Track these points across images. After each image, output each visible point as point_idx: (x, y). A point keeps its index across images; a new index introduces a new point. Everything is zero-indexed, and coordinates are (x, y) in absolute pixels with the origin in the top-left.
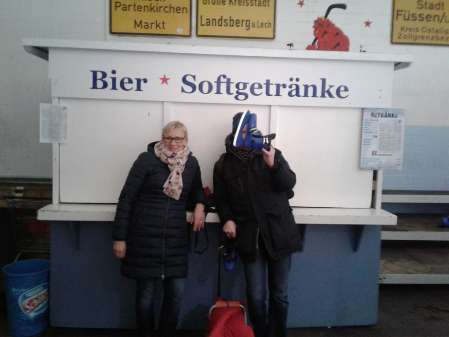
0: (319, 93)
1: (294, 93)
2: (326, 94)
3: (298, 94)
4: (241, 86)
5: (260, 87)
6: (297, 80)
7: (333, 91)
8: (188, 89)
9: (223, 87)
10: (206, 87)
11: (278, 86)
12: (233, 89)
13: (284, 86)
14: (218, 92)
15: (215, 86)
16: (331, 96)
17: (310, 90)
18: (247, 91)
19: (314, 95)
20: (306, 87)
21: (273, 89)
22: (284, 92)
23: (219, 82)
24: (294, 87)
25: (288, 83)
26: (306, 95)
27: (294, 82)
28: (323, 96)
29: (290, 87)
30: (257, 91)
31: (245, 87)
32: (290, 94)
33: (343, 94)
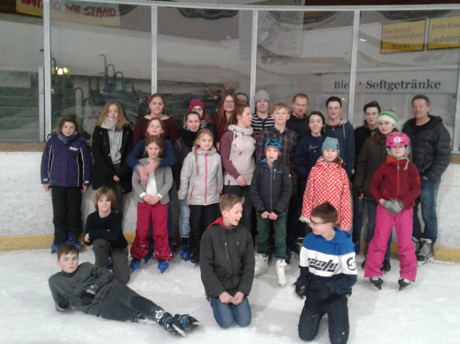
0: (426, 86)
1: (414, 87)
2: (430, 87)
3: (416, 87)
4: (391, 84)
5: (399, 84)
6: (416, 80)
7: (433, 85)
8: (369, 87)
9: (383, 85)
10: (376, 86)
11: (407, 84)
12: (387, 86)
13: (410, 84)
14: (381, 87)
15: (379, 85)
16: (432, 87)
17: (422, 85)
18: (393, 86)
19: (424, 87)
20: (420, 84)
21: (404, 85)
22: (409, 86)
23: (381, 83)
24: (414, 84)
25: (411, 82)
26: (420, 87)
27: (414, 81)
28: (428, 87)
29: (413, 83)
30: (397, 86)
31: (392, 85)
32: (412, 87)
33: (438, 86)
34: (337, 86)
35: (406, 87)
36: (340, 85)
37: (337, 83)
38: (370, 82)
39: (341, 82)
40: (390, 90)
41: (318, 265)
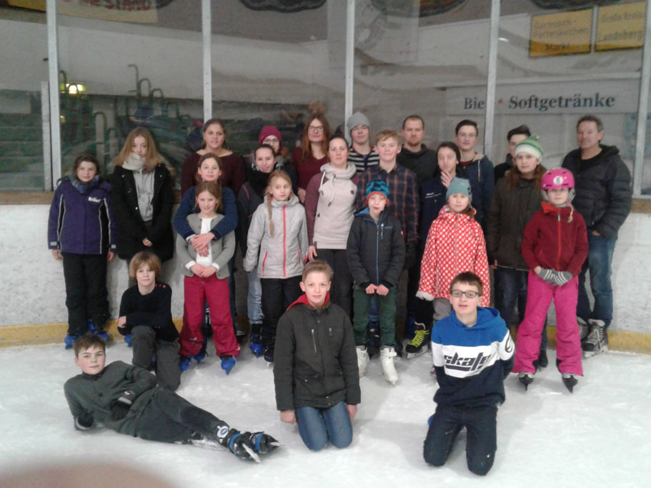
1: (577, 104)
3: (579, 105)
4: (544, 102)
5: (555, 101)
6: (580, 95)
7: (604, 102)
8: (513, 105)
9: (533, 102)
10: (523, 104)
11: (567, 100)
12: (539, 104)
13: (571, 100)
14: (530, 106)
15: (528, 102)
16: (602, 105)
17: (588, 102)
18: (547, 104)
19: (591, 105)
20: (586, 100)
21: (563, 103)
22: (570, 104)
23: (530, 100)
24: (577, 101)
25: (573, 98)
26: (585, 105)
27: (577, 97)
28: (596, 105)
29: (575, 100)
30: (553, 104)
31: (546, 102)
32: (574, 105)
33: (611, 103)
34: (468, 106)
35: (566, 105)
36: (472, 103)
37: (468, 101)
38: (514, 99)
39: (473, 100)
40: (543, 109)
41: (464, 364)
